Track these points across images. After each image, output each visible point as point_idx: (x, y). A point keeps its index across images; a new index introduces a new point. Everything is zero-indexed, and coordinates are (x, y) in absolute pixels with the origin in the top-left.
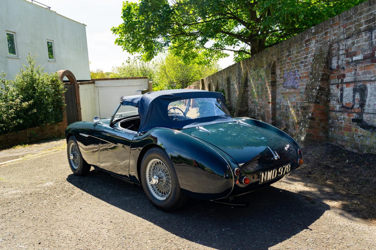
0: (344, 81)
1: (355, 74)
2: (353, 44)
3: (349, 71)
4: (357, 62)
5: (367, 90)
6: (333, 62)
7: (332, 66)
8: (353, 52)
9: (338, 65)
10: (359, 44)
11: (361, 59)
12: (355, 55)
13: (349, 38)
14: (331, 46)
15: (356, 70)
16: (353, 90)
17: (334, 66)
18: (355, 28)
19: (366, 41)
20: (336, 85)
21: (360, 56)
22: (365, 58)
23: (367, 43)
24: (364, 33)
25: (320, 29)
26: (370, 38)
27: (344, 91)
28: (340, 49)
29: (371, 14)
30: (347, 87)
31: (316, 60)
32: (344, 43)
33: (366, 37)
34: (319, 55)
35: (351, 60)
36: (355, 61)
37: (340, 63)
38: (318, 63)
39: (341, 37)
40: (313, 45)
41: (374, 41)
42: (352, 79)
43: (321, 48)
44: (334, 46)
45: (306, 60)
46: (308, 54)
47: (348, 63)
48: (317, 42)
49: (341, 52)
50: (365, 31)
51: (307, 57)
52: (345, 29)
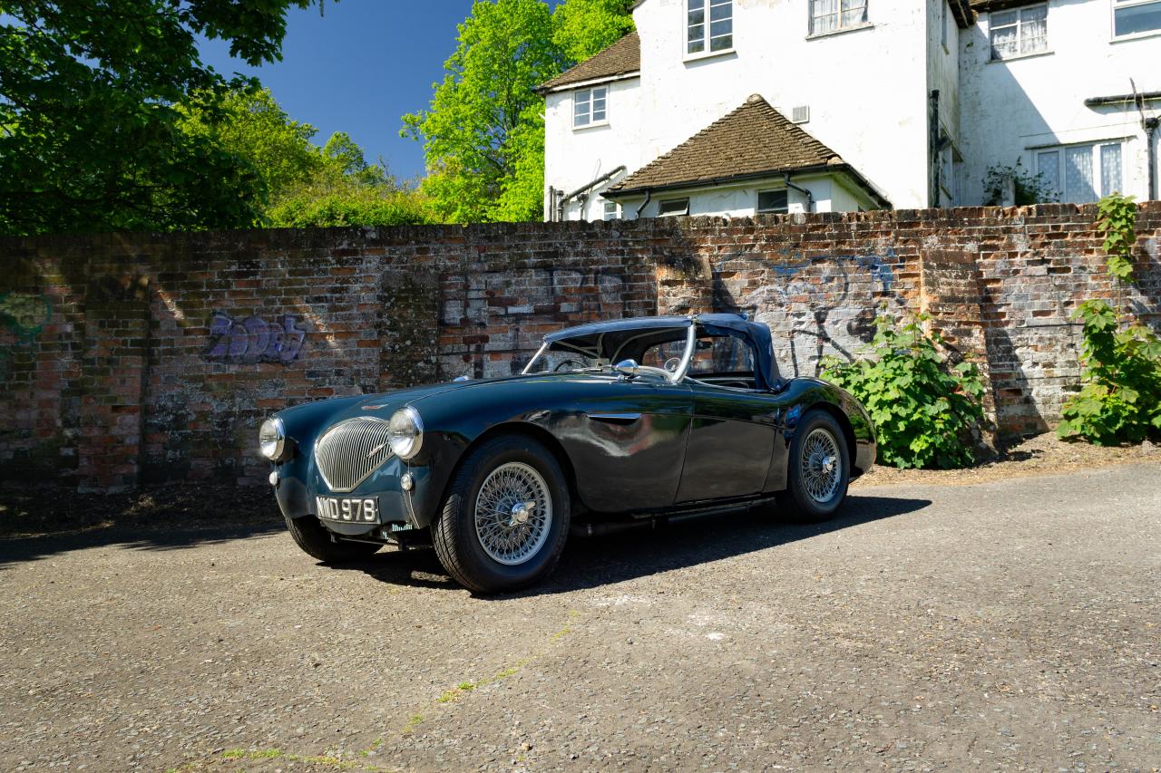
0: (486, 349)
1: (516, 337)
2: (508, 284)
3: (498, 331)
4: (519, 317)
5: (547, 364)
6: (448, 309)
7: (446, 317)
8: (507, 299)
9: (466, 317)
10: (522, 288)
11: (528, 312)
12: (512, 305)
13: (494, 272)
14: (442, 277)
15: (517, 330)
16: (512, 366)
17: (454, 319)
18: (509, 257)
19: (539, 284)
20: (461, 357)
21: (526, 308)
22: (539, 312)
23: (541, 288)
24: (533, 271)
25: (400, 237)
26: (549, 282)
27: (486, 367)
28: (471, 288)
29: (550, 245)
30: (492, 359)
31: (398, 299)
32: (483, 278)
33: (539, 278)
34: (406, 291)
35: (502, 312)
36: (514, 315)
37: (471, 313)
38: (408, 306)
39: (474, 266)
40: (373, 265)
41: (558, 287)
42: (508, 345)
43: (405, 276)
44: (452, 279)
45: (338, 295)
46: (349, 283)
47: (495, 317)
48: (388, 263)
49: (473, 295)
50: (535, 267)
51: (347, 289)
52: (482, 255)
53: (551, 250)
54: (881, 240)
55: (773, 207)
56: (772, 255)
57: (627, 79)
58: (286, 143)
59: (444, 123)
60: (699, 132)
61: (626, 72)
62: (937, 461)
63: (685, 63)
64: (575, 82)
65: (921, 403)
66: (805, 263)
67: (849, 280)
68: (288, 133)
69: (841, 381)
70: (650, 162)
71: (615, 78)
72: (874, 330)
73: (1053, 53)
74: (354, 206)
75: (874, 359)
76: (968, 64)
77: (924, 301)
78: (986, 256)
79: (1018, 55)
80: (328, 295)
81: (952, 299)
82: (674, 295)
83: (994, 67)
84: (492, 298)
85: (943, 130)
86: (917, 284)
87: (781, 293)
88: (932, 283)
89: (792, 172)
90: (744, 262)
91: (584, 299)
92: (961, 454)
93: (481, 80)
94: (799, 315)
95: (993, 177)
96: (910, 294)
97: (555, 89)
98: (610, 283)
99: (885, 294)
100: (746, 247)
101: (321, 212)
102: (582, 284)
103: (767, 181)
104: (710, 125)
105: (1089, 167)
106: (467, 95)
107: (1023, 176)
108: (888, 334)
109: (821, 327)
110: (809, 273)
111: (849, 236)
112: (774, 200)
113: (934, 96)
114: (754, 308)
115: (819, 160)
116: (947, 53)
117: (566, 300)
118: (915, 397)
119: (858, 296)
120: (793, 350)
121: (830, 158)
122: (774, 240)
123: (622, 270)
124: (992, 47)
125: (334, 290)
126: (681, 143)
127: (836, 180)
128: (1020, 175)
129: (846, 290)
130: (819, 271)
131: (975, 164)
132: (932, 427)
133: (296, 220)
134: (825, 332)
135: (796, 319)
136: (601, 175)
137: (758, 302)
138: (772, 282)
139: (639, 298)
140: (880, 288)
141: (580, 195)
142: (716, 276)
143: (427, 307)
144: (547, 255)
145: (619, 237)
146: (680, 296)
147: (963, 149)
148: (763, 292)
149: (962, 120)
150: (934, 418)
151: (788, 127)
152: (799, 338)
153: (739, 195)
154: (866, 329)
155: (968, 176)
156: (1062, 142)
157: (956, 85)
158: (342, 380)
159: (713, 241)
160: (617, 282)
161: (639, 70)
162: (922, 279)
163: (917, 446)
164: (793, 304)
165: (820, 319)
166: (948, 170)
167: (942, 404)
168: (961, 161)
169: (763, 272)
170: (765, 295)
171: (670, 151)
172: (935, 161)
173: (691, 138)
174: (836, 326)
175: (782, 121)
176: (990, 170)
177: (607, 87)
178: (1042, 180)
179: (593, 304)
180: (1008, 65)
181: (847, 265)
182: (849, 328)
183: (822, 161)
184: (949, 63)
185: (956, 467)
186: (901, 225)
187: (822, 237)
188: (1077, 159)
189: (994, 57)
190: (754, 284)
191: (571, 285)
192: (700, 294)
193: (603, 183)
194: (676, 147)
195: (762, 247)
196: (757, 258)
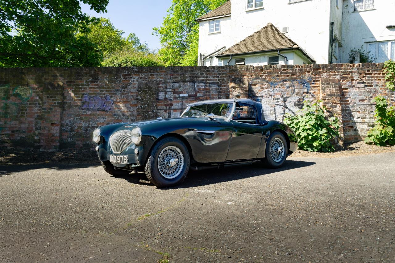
0: (172, 108)
1: (182, 104)
2: (180, 87)
3: (176, 102)
4: (183, 98)
6: (160, 95)
7: (159, 97)
8: (179, 92)
10: (184, 88)
11: (186, 96)
12: (181, 94)
13: (175, 82)
14: (158, 84)
15: (183, 102)
16: (180, 114)
17: (162, 98)
18: (181, 78)
20: (164, 110)
21: (186, 95)
22: (190, 96)
23: (191, 88)
24: (188, 82)
26: (193, 86)
27: (172, 114)
28: (168, 88)
29: (194, 74)
30: (174, 112)
31: (143, 91)
32: (172, 84)
33: (190, 85)
34: (146, 88)
35: (178, 96)
36: (182, 97)
37: (167, 96)
38: (147, 93)
39: (169, 81)
40: (136, 80)
41: (196, 88)
42: (179, 107)
43: (146, 83)
44: (161, 85)
45: (124, 89)
46: (127, 85)
47: (175, 97)
48: (140, 79)
49: (168, 90)
50: (189, 81)
51: (127, 87)
52: (172, 77)
53: (194, 76)
54: (307, 74)
55: (274, 62)
56: (269, 79)
57: (227, 17)
58: (114, 36)
59: (166, 30)
60: (249, 35)
61: (227, 14)
62: (322, 149)
63: (246, 12)
64: (209, 17)
65: (317, 130)
66: (281, 82)
67: (295, 88)
68: (115, 33)
69: (291, 122)
70: (232, 46)
71: (223, 16)
72: (303, 105)
73: (376, 9)
74: (134, 59)
75: (302, 114)
76: (346, 13)
77: (321, 95)
78: (343, 81)
79: (363, 10)
80: (121, 89)
81: (330, 95)
82: (235, 92)
83: (355, 14)
84: (174, 91)
85: (335, 36)
86: (319, 90)
87: (272, 92)
88: (324, 90)
89: (281, 50)
90: (259, 81)
91: (205, 92)
92: (330, 147)
93: (179, 16)
94: (278, 99)
95: (353, 52)
96: (316, 93)
97: (203, 20)
98: (214, 87)
99: (307, 93)
100: (260, 76)
101: (123, 60)
102: (204, 87)
103: (272, 53)
104: (254, 33)
105: (386, 49)
106: (174, 21)
107: (363, 52)
108: (307, 106)
109: (285, 104)
110: (281, 85)
111: (296, 73)
112: (274, 60)
113: (332, 24)
114: (262, 96)
115: (290, 46)
116: (338, 9)
117: (199, 92)
118: (315, 128)
119: (298, 93)
120: (275, 111)
121: (294, 45)
122: (270, 74)
123: (218, 83)
124: (355, 7)
125: (123, 88)
126: (243, 39)
127: (296, 53)
128: (362, 52)
129: (294, 91)
130: (285, 85)
131: (346, 48)
132: (321, 138)
133: (115, 63)
134: (286, 105)
135: (276, 100)
136: (217, 50)
137: (264, 94)
138: (269, 88)
139: (223, 92)
140: (306, 91)
141: (210, 56)
142: (250, 85)
143: (153, 94)
144: (193, 77)
145: (218, 72)
146: (237, 92)
147: (342, 42)
148: (266, 91)
149: (343, 33)
150: (321, 135)
151: (280, 34)
152: (277, 107)
153: (262, 58)
154: (300, 104)
155: (344, 52)
156: (378, 40)
157: (341, 20)
158: (124, 117)
159: (249, 74)
160: (216, 87)
161: (230, 14)
162: (320, 88)
163: (315, 144)
164: (276, 96)
165: (285, 101)
166: (337, 50)
167: (325, 130)
168: (342, 46)
169: (266, 84)
170: (266, 92)
171: (239, 42)
172: (331, 47)
173: (247, 38)
174: (290, 103)
175: (278, 32)
176: (352, 50)
177: (220, 19)
178: (370, 54)
179: (208, 94)
180: (360, 13)
181: (295, 82)
182: (295, 104)
183: (291, 46)
184: (339, 12)
185: (328, 152)
186: (314, 69)
187: (286, 73)
188: (383, 46)
189: (355, 10)
190: (262, 89)
191: (201, 87)
192: (244, 91)
193: (218, 52)
194: (241, 41)
195: (266, 76)
196: (264, 80)
